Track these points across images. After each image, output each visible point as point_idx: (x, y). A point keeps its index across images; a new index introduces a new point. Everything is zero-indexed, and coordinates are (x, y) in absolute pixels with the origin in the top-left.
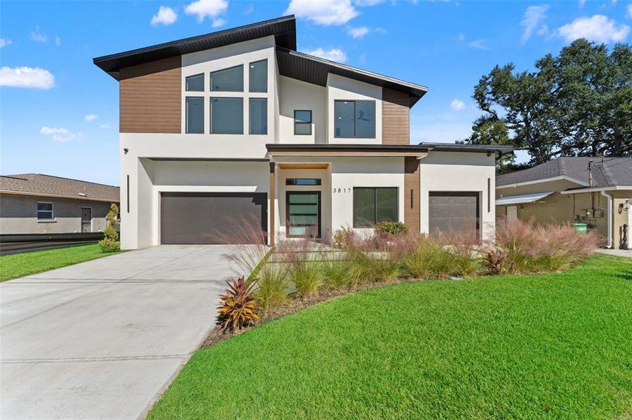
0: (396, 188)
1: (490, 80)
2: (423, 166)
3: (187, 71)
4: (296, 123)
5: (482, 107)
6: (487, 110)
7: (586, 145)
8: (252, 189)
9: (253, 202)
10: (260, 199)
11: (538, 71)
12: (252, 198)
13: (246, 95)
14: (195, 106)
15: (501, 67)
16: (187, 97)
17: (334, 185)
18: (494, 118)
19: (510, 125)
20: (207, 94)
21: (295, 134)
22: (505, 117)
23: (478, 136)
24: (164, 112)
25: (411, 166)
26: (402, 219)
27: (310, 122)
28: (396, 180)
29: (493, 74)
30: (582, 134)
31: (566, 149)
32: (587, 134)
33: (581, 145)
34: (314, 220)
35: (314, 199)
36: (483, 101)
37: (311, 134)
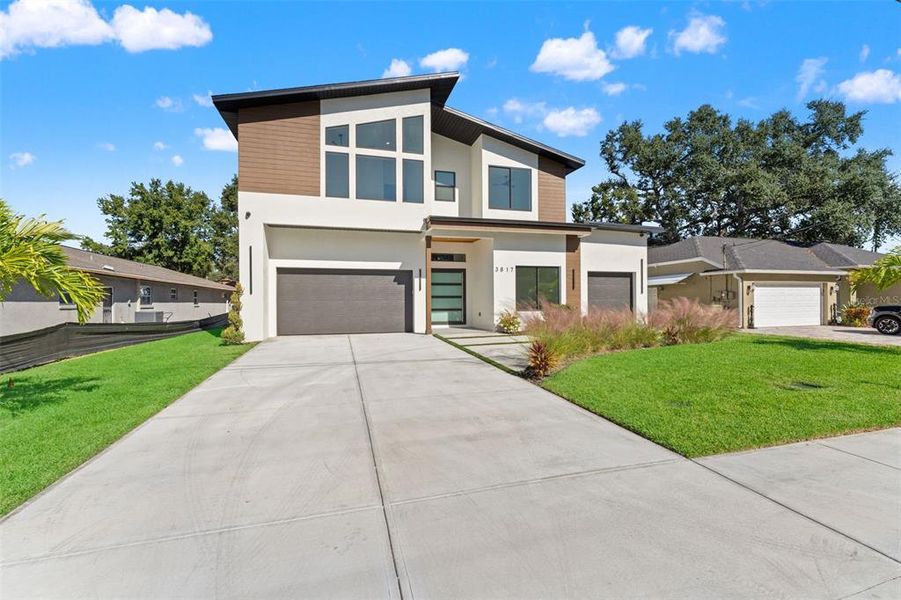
0: (558, 268)
1: (618, 136)
2: (583, 245)
3: (328, 120)
4: (436, 186)
5: (612, 169)
6: (617, 173)
7: (711, 219)
8: (396, 266)
9: (395, 281)
10: (404, 278)
11: (667, 133)
12: (394, 277)
13: (399, 155)
14: (337, 163)
15: (629, 123)
16: (327, 152)
17: (497, 264)
18: (624, 185)
19: (641, 192)
20: (352, 150)
21: (436, 199)
22: (636, 184)
23: (598, 199)
24: (298, 168)
25: (572, 245)
26: (564, 301)
27: (454, 187)
28: (558, 259)
29: (622, 130)
30: (706, 207)
31: (694, 223)
32: (712, 207)
33: (707, 220)
34: (457, 303)
35: (458, 278)
36: (612, 162)
37: (454, 200)
